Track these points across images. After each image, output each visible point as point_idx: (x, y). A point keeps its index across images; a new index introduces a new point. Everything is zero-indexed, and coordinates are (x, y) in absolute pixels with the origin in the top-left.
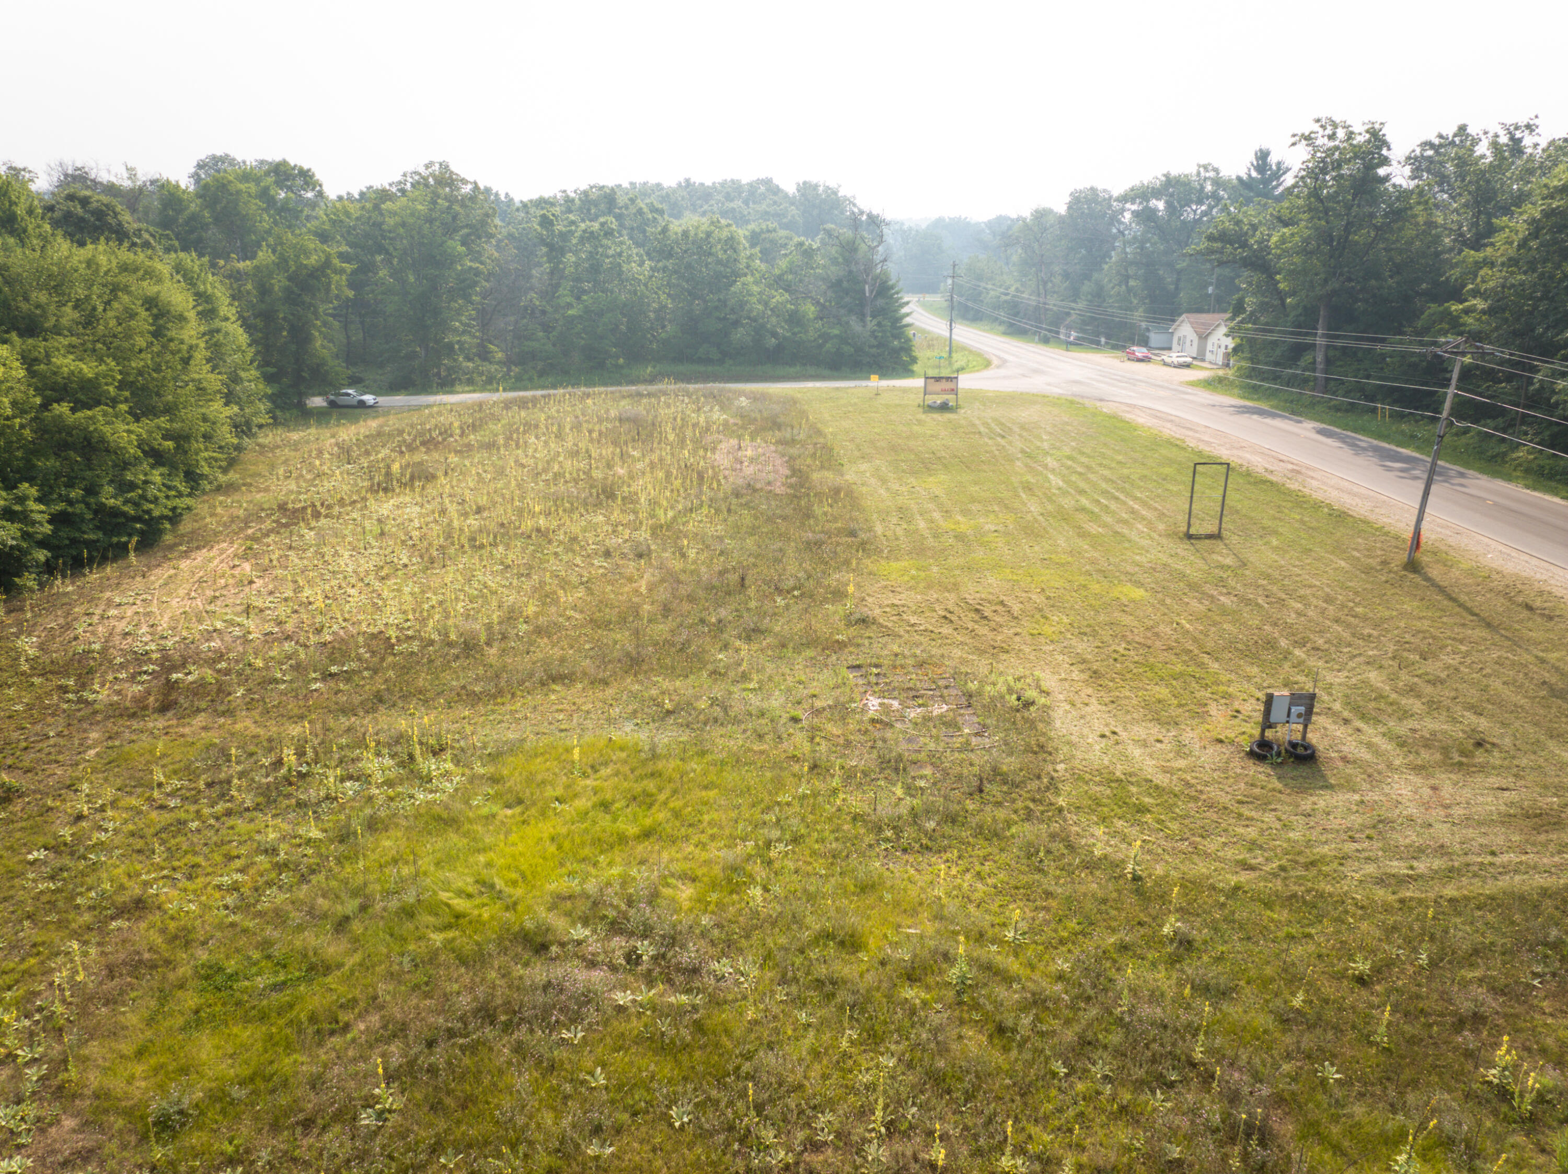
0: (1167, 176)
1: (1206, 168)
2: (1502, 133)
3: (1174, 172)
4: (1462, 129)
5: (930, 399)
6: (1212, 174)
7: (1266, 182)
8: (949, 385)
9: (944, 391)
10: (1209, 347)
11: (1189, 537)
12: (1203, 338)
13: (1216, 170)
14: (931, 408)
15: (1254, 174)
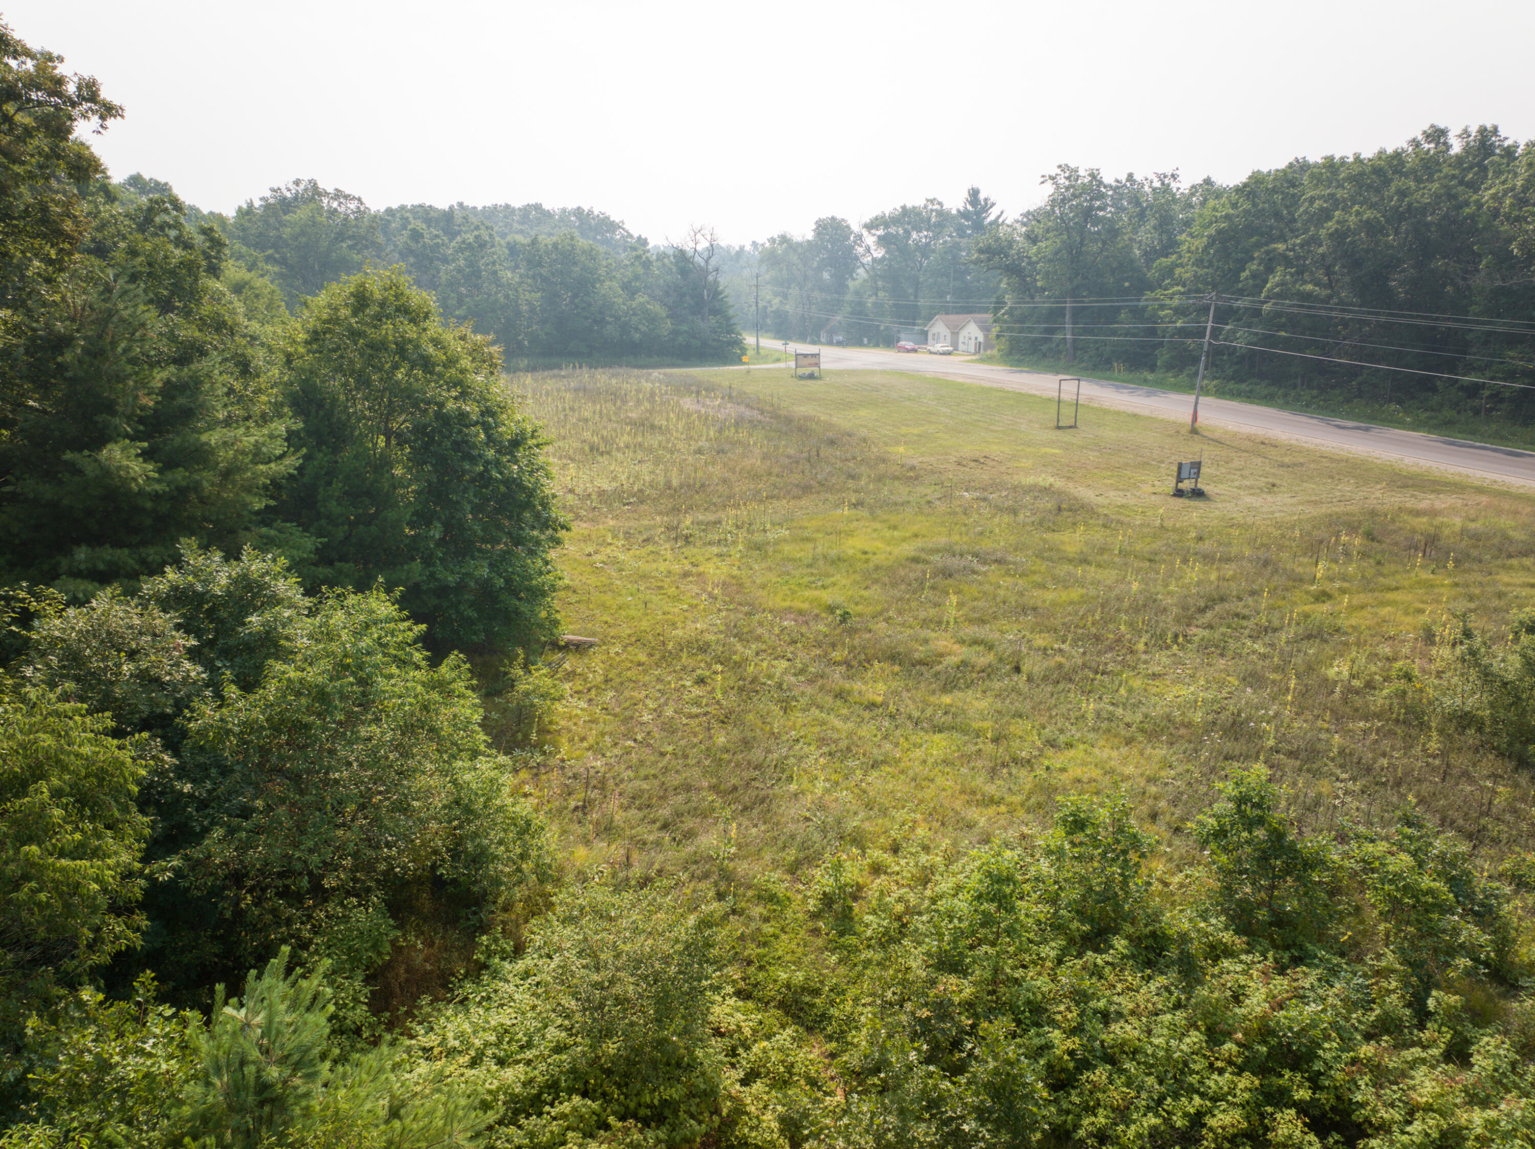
0: (904, 208)
1: (932, 201)
2: (1156, 180)
3: (909, 205)
4: (1130, 176)
5: (801, 371)
6: (937, 207)
7: (978, 213)
8: (813, 360)
9: (810, 365)
10: (961, 339)
11: (1059, 428)
12: (955, 334)
13: (940, 204)
14: (802, 377)
15: (969, 208)
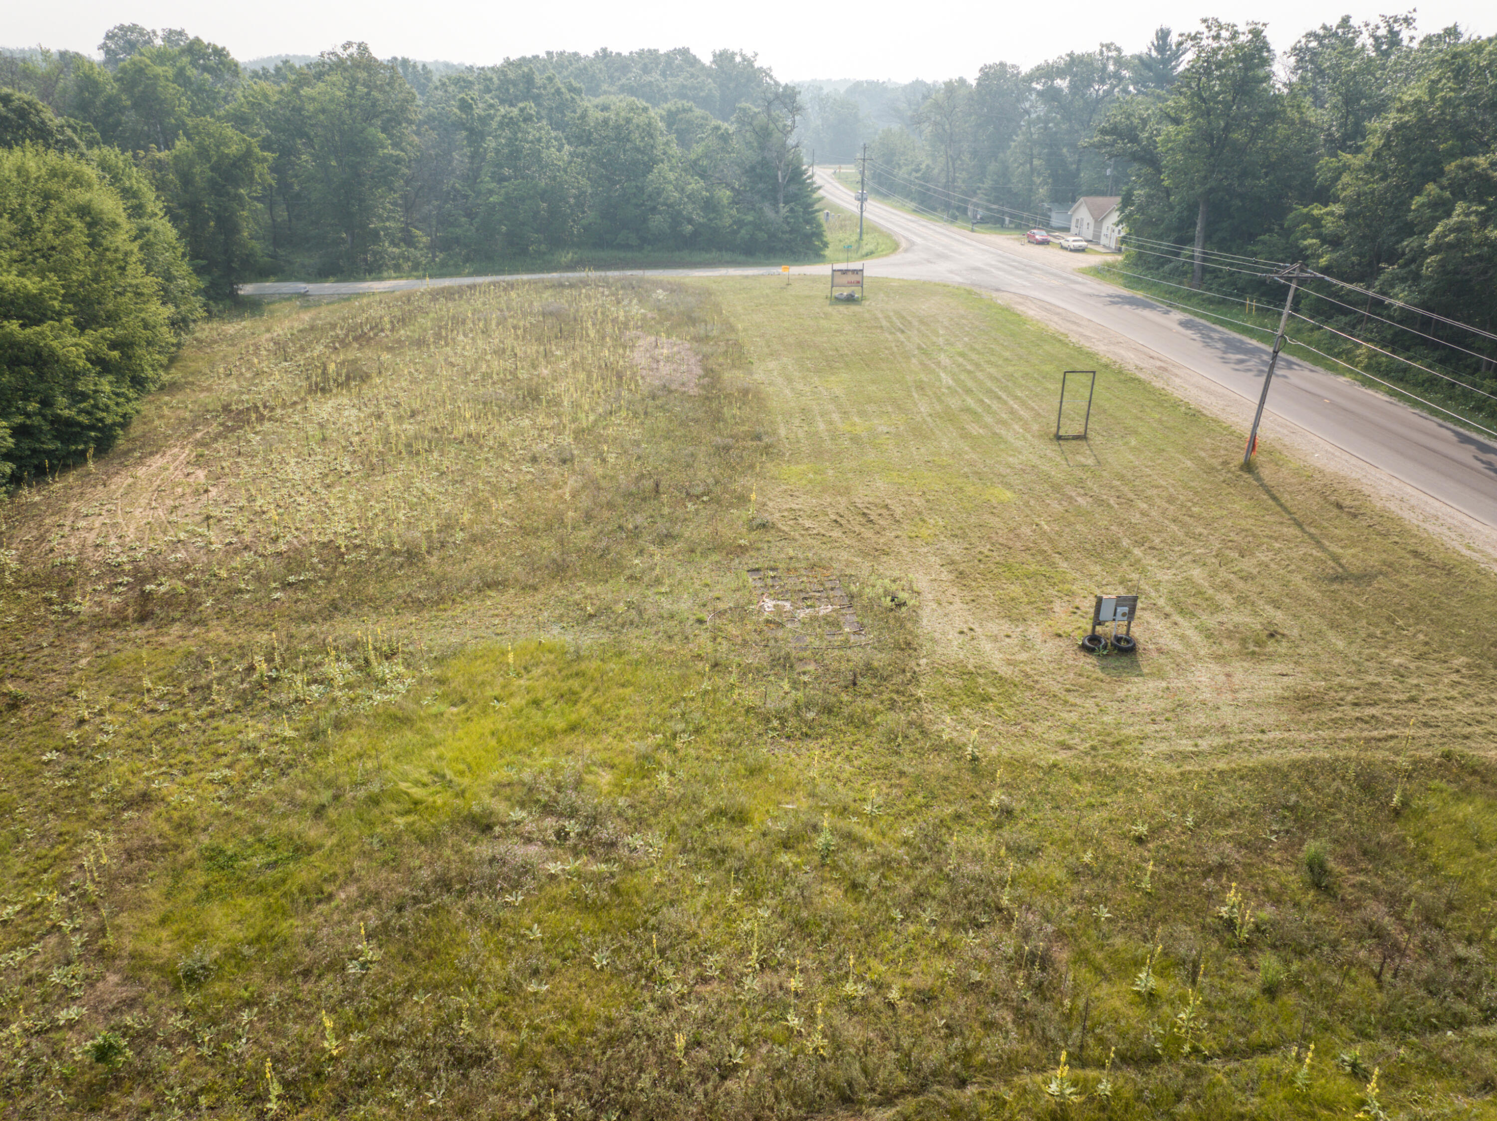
0: (1071, 55)
1: (1108, 47)
2: (1382, 25)
3: (1078, 52)
4: (1346, 20)
5: (837, 292)
6: (1114, 54)
7: (1165, 62)
8: (855, 278)
9: (850, 283)
10: (1104, 231)
11: (1059, 438)
12: (1098, 222)
13: (1118, 50)
14: (839, 300)
15: (1154, 54)
